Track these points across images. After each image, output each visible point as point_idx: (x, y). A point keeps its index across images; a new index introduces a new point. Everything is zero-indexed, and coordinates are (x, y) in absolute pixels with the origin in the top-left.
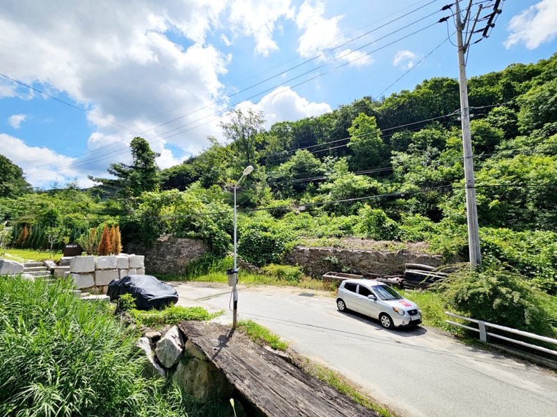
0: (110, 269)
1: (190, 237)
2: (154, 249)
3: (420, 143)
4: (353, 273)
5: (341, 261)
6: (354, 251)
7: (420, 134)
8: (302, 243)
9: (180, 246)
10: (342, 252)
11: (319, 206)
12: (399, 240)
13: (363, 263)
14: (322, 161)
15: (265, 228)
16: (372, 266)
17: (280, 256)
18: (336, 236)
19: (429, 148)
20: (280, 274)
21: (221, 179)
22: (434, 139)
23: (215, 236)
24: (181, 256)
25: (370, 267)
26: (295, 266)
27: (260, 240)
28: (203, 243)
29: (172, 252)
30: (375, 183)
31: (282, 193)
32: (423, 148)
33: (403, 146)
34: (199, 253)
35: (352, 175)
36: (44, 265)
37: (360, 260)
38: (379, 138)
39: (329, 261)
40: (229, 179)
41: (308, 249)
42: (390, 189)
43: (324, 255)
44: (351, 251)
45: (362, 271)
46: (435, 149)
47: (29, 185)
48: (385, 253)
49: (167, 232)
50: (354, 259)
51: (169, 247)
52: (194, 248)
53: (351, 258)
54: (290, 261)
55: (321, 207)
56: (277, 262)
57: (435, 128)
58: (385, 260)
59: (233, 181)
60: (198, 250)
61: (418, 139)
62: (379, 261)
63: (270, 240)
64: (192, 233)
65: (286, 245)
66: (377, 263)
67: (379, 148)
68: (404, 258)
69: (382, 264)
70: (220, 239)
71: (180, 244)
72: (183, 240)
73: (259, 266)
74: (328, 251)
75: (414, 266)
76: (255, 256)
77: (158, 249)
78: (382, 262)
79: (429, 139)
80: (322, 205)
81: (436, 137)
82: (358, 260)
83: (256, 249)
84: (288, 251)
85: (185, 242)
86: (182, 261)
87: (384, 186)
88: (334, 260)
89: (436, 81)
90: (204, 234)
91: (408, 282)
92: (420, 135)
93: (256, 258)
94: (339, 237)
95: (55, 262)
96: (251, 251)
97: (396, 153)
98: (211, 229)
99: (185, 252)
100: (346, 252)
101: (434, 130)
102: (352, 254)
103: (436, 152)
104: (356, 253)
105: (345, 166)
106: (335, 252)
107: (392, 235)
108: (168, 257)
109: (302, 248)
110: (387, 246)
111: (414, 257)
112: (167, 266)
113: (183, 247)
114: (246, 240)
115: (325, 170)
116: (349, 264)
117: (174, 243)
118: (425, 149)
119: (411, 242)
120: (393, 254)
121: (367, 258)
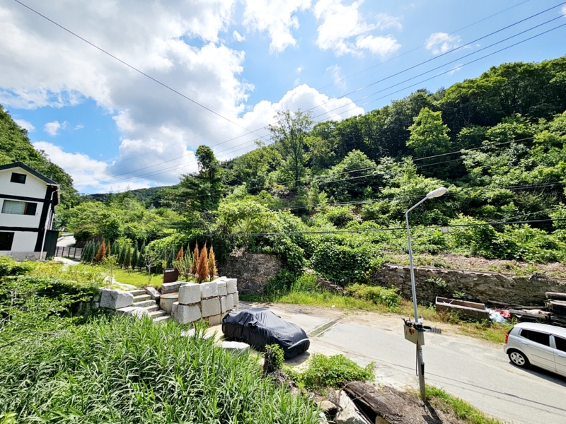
0: (212, 297)
1: (266, 252)
2: (228, 265)
3: (498, 139)
4: (468, 300)
5: (449, 284)
6: (466, 273)
7: (498, 128)
8: (392, 261)
9: (256, 263)
10: (449, 273)
11: (384, 213)
12: (521, 260)
13: (481, 288)
14: (378, 163)
15: (339, 241)
16: (495, 292)
17: (367, 275)
18: (429, 251)
19: (513, 145)
20: (373, 297)
21: (267, 185)
22: (516, 134)
23: (290, 250)
24: (259, 274)
25: (491, 293)
26: (391, 288)
27: (338, 255)
28: (277, 258)
29: (249, 270)
30: (453, 188)
31: (336, 199)
32: (504, 145)
33: (475, 143)
34: (275, 270)
35: (422, 178)
36: (147, 293)
37: (476, 284)
38: (446, 135)
39: (433, 284)
40: (275, 184)
41: (402, 268)
42: (473, 194)
43: (425, 276)
44: (460, 272)
45: (479, 297)
46: (521, 146)
47: (76, 191)
48: (510, 276)
49: (239, 247)
50: (467, 283)
51: (245, 263)
52: (270, 265)
53: (463, 281)
54: (380, 281)
55: (387, 215)
56: (363, 281)
57: (517, 121)
58: (513, 286)
59: (280, 186)
60: (273, 266)
61: (495, 135)
62: (503, 286)
63: (349, 255)
64: (267, 248)
65: (372, 262)
66: (500, 288)
67: (446, 146)
68: (540, 285)
69: (508, 291)
70: (295, 254)
71: (257, 260)
72: (259, 256)
73: (343, 285)
74: (428, 271)
75: (559, 296)
76: (335, 273)
77: (234, 266)
78: (508, 288)
79: (510, 134)
80: (388, 212)
81: (519, 132)
82: (472, 284)
83: (334, 265)
84: (375, 269)
85: (261, 258)
86: (260, 279)
87: (465, 190)
88: (441, 282)
89: (508, 67)
90: (280, 249)
91: (558, 317)
92: (498, 131)
93: (336, 275)
94: (434, 253)
95: (156, 289)
96: (330, 267)
97: (467, 151)
98: (286, 244)
99: (262, 270)
100: (455, 274)
101: (515, 123)
102: (463, 276)
103: (523, 150)
104: (468, 275)
105: (412, 168)
106: (439, 273)
107: (510, 254)
108: (246, 274)
109: (394, 267)
110: (508, 267)
111: (554, 284)
112: (244, 284)
113: (259, 264)
114: (323, 255)
115: (383, 173)
116: (461, 289)
117: (250, 259)
118: (508, 146)
119: (540, 262)
120: (523, 279)
121: (485, 282)
